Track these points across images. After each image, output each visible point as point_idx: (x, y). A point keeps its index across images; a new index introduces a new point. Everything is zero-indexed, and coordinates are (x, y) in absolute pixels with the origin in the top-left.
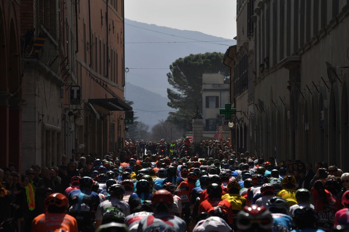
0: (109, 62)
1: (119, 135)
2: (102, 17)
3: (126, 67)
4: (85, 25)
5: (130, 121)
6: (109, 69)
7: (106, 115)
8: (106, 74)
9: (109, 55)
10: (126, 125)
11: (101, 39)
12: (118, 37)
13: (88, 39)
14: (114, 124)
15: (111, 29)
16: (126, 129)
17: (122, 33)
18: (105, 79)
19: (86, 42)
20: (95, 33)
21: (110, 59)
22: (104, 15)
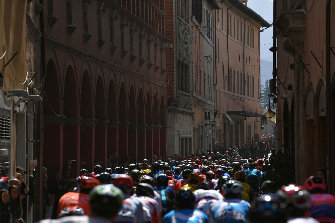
0: (246, 84)
1: (256, 132)
2: (239, 56)
3: (261, 85)
4: (224, 65)
5: (265, 122)
6: (246, 89)
7: (243, 120)
8: (243, 93)
9: (246, 79)
10: (262, 125)
11: (239, 70)
12: (254, 66)
13: (226, 73)
14: (251, 126)
15: (247, 62)
16: (262, 128)
17: (258, 62)
18: (242, 96)
19: (225, 76)
20: (233, 68)
21: (247, 82)
22: (241, 54)
